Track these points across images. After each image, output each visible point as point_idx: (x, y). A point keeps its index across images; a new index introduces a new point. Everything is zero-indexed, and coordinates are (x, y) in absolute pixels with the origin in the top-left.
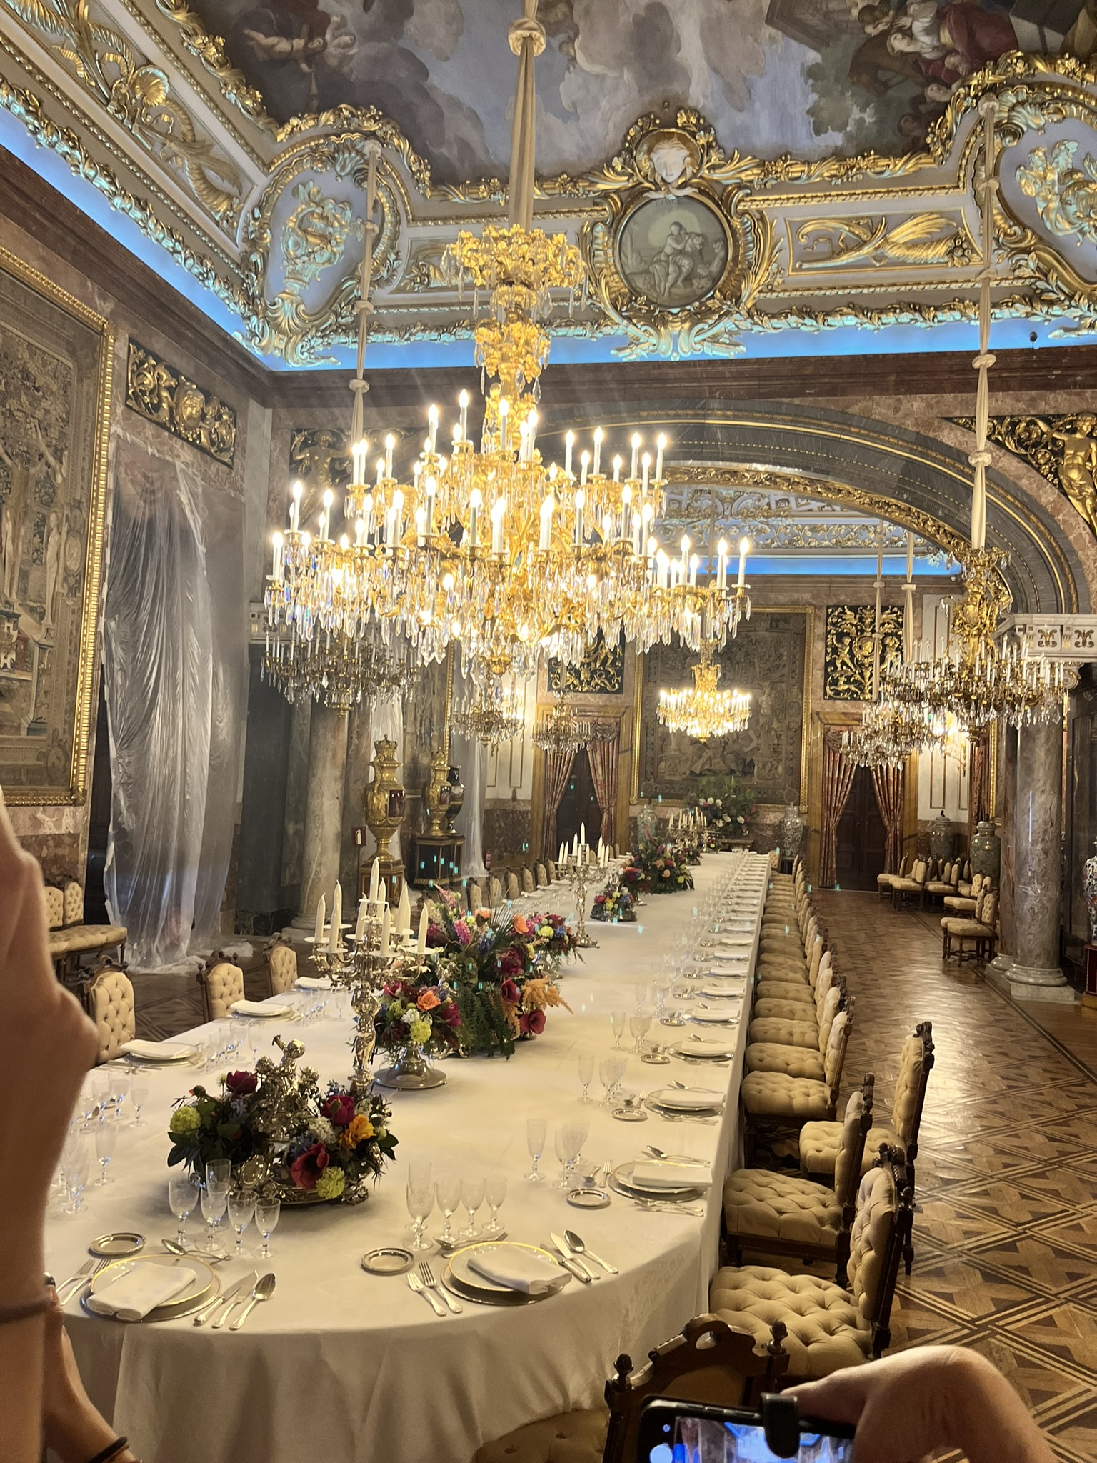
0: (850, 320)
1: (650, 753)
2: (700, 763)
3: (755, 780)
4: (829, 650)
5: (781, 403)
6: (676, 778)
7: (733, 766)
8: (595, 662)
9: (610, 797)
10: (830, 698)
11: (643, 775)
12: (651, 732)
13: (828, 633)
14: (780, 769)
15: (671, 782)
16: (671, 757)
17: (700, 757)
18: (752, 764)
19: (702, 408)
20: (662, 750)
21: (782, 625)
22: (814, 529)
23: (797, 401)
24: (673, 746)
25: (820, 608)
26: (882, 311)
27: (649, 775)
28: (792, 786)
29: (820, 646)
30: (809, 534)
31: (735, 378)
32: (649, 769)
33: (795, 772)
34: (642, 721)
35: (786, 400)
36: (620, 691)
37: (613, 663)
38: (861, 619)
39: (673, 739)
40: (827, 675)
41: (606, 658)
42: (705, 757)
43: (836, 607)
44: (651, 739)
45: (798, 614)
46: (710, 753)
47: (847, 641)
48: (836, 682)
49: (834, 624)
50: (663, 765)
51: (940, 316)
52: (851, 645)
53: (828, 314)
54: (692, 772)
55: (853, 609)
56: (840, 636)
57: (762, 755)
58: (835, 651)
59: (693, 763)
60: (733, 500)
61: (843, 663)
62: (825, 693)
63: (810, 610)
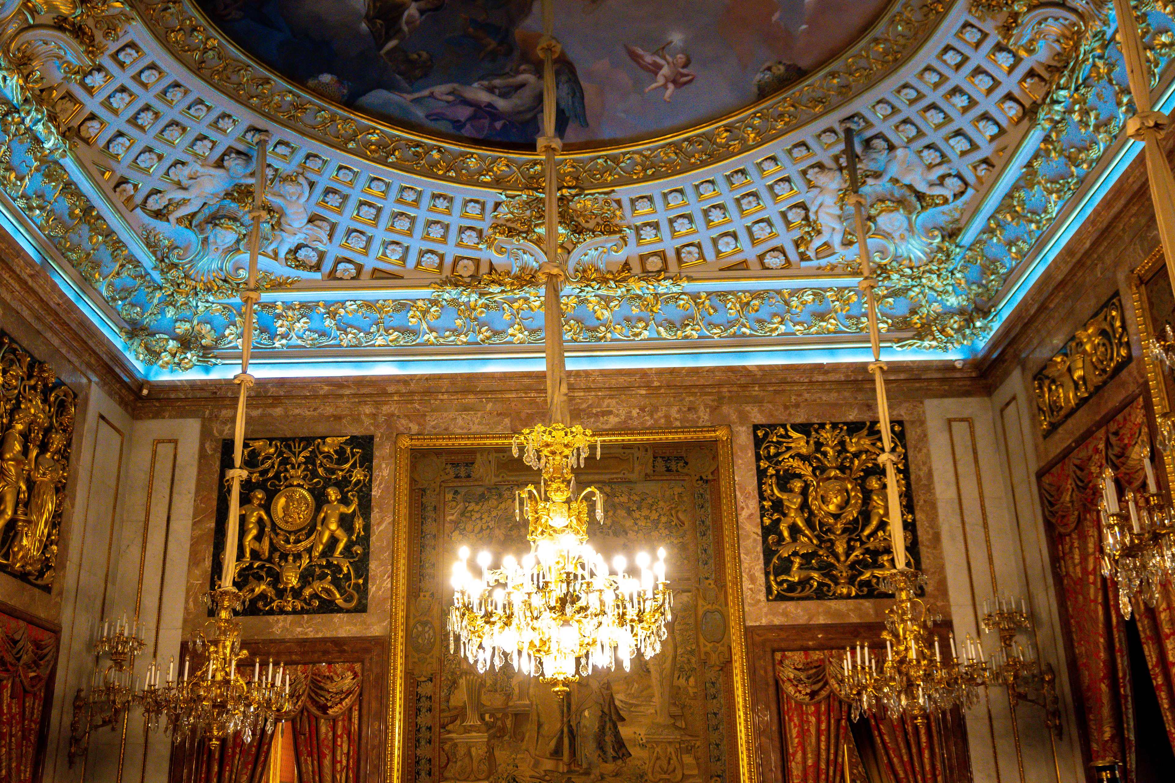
4: (767, 504)
8: (309, 550)
10: (780, 598)
13: (762, 474)
21: (673, 464)
25: (742, 430)
29: (748, 500)
36: (362, 608)
37: (348, 548)
38: (819, 445)
40: (768, 554)
41: (334, 541)
43: (773, 427)
45: (701, 444)
47: (797, 485)
48: (785, 567)
49: (769, 458)
52: (804, 492)
55: (804, 429)
58: (778, 506)
61: (794, 530)
62: (769, 590)
63: (723, 434)
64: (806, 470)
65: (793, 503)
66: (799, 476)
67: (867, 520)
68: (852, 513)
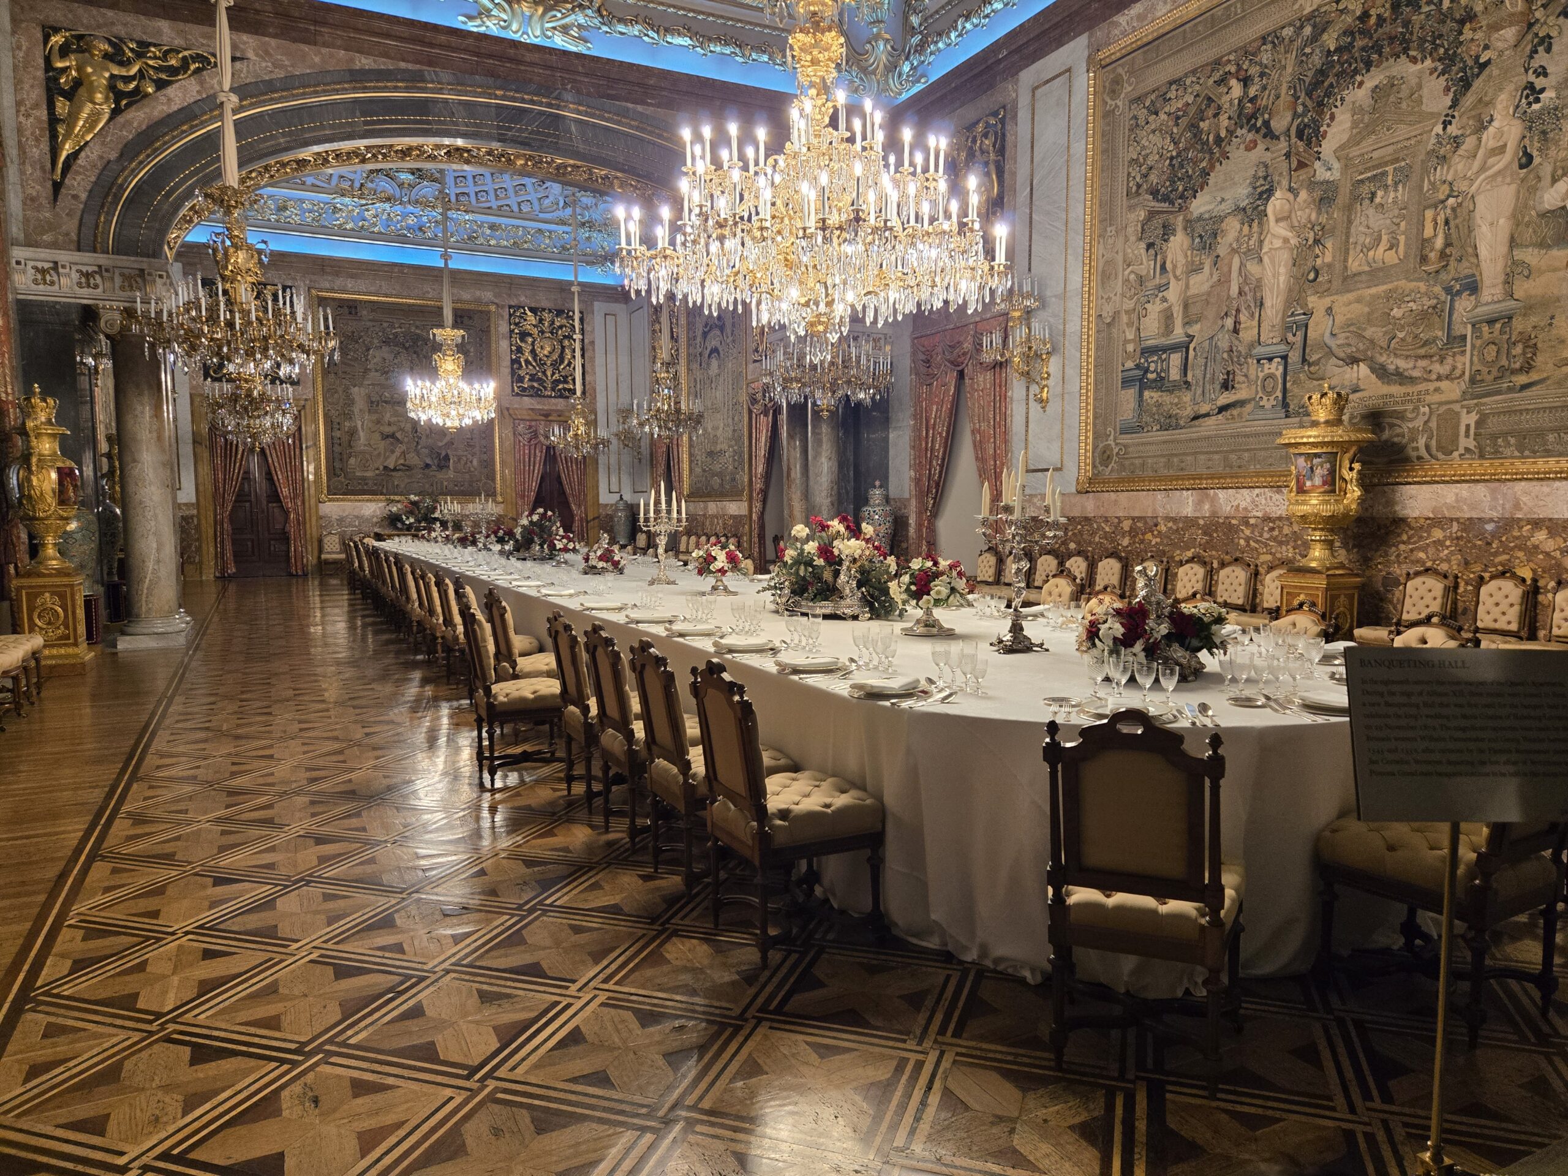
0: (685, 41)
1: (337, 449)
2: (393, 458)
3: (451, 474)
4: (514, 348)
5: (628, 109)
6: (369, 474)
7: (428, 461)
9: (296, 496)
10: (517, 394)
11: (332, 472)
12: (336, 426)
13: (512, 331)
14: (475, 462)
15: (364, 479)
16: (363, 452)
17: (393, 452)
18: (447, 458)
19: (556, 98)
20: (350, 446)
21: (466, 320)
22: (493, 227)
23: (640, 108)
24: (362, 440)
25: (503, 307)
26: (710, 40)
27: (338, 472)
28: (487, 478)
29: (504, 344)
30: (488, 232)
31: (586, 75)
32: (337, 465)
33: (488, 464)
34: (326, 415)
35: (630, 105)
38: (541, 321)
39: (362, 434)
40: (513, 372)
42: (398, 453)
43: (519, 307)
44: (337, 434)
45: (481, 312)
46: (404, 447)
48: (521, 379)
49: (516, 324)
50: (352, 461)
51: (754, 56)
53: (666, 30)
54: (386, 468)
55: (533, 310)
56: (524, 335)
57: (456, 450)
58: (519, 350)
59: (386, 458)
60: (411, 186)
61: (527, 362)
62: (512, 391)
63: (493, 308)
64: (535, 331)
65: (527, 349)
66: (530, 335)
67: (562, 362)
68: (555, 356)
